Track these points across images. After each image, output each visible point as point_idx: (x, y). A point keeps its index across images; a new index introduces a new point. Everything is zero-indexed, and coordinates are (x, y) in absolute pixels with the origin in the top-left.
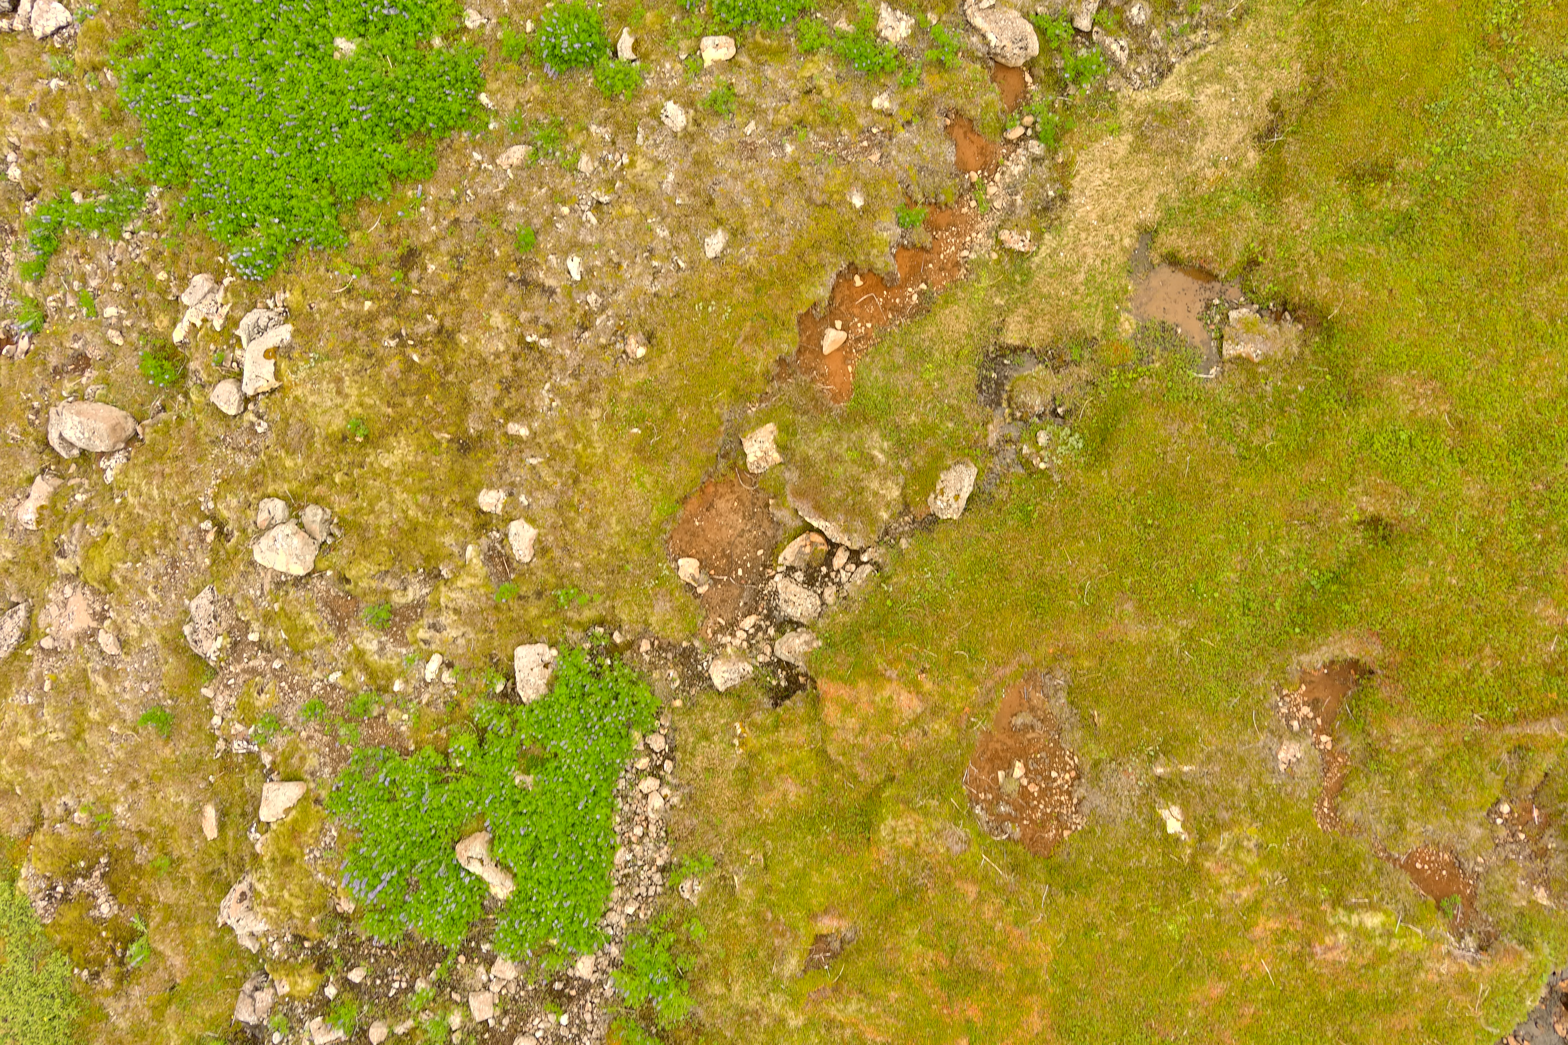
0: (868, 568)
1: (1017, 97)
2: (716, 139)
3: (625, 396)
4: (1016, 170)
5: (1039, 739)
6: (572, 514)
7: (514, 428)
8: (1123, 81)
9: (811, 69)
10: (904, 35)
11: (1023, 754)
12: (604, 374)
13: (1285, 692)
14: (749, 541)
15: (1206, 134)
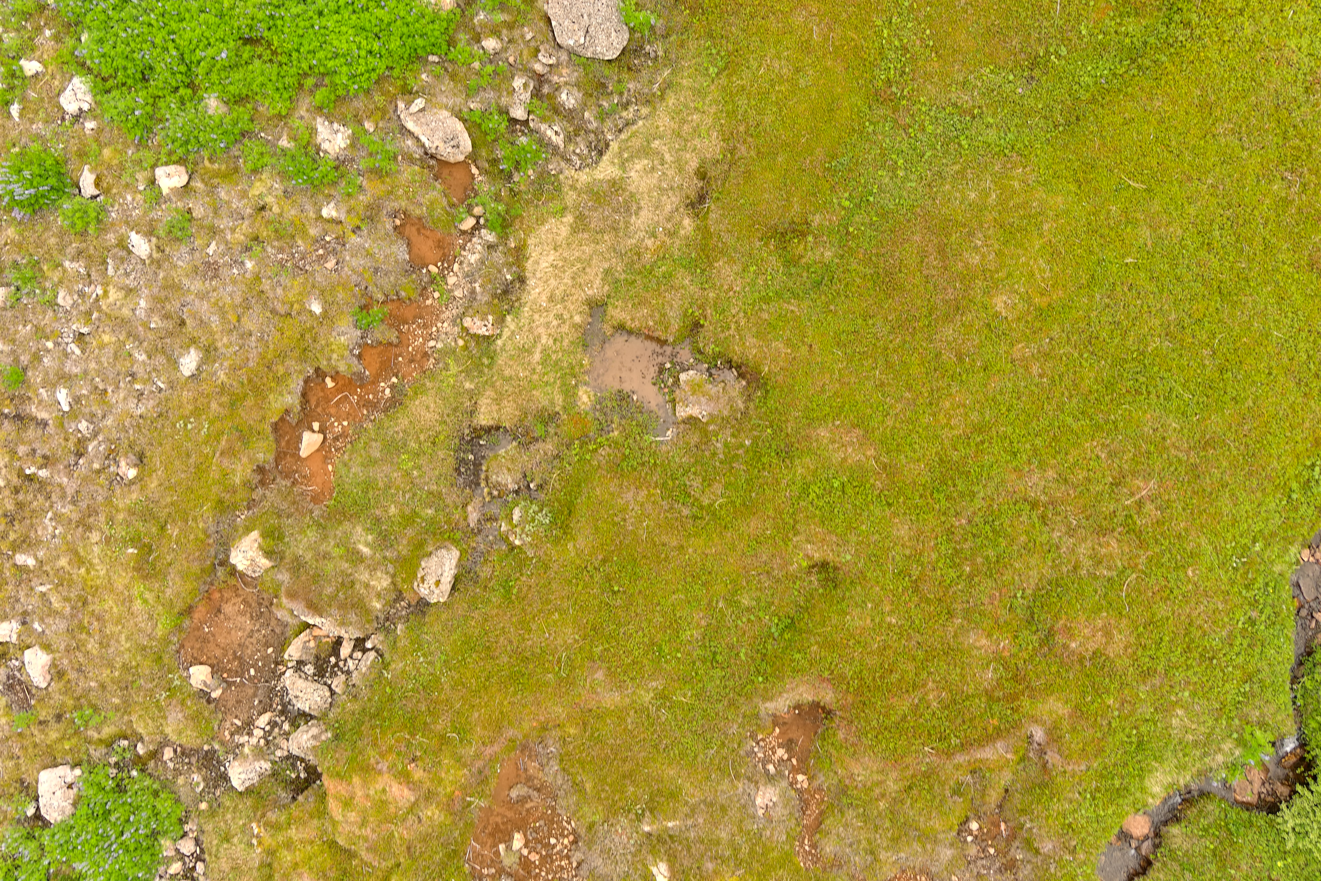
0: (372, 655)
1: (465, 189)
2: (180, 263)
3: (121, 517)
4: (473, 258)
5: (537, 808)
6: (84, 636)
7: (22, 559)
8: (563, 164)
9: (258, 188)
10: (343, 145)
11: (521, 826)
12: (100, 498)
13: (760, 737)
14: (258, 641)
15: (639, 208)
